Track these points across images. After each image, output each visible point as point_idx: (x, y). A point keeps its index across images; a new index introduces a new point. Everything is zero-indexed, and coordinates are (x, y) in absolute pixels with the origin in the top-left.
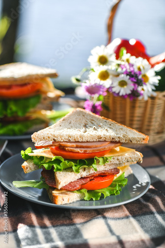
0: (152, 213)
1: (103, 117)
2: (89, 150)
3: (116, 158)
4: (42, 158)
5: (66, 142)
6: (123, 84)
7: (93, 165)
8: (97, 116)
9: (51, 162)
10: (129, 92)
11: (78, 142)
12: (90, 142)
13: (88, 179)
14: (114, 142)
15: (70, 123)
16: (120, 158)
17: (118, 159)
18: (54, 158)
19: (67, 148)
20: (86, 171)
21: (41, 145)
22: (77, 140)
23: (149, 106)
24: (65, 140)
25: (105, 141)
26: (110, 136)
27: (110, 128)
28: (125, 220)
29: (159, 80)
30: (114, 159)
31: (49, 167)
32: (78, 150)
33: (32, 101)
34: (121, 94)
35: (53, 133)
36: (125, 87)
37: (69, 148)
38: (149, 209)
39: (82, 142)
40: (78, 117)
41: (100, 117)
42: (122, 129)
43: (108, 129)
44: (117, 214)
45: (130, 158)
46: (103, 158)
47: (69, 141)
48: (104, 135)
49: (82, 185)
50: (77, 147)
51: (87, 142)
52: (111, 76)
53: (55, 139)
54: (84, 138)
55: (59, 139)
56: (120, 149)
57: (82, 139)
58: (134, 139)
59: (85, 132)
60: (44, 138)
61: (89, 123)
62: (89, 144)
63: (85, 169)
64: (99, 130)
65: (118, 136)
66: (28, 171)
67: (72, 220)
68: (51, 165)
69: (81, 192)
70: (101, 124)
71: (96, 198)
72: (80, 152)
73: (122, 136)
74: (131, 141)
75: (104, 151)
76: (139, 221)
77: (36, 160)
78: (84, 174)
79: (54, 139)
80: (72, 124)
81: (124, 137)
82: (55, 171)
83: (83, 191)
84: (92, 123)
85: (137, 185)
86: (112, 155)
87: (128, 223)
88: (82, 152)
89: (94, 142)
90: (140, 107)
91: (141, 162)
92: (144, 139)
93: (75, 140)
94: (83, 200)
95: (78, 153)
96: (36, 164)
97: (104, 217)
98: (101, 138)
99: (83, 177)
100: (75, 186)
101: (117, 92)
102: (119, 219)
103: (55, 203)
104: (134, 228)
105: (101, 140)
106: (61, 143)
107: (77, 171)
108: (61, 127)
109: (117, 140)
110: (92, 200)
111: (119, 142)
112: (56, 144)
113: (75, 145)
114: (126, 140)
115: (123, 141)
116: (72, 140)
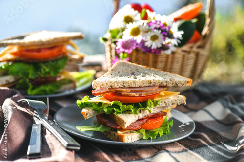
0: (205, 146)
1: (145, 66)
2: (143, 94)
3: (163, 101)
4: (100, 104)
5: (121, 88)
6: (154, 38)
7: (148, 107)
8: (140, 65)
9: (109, 107)
10: (159, 46)
11: (132, 87)
12: (142, 87)
13: (145, 120)
14: (162, 86)
15: (119, 72)
16: (167, 101)
17: (165, 102)
18: (112, 103)
19: (123, 93)
20: (142, 113)
21: (98, 92)
22: (131, 86)
23: (170, 60)
24: (121, 86)
25: (154, 86)
26: (159, 81)
27: (156, 75)
28: (185, 153)
29: (182, 35)
30: (161, 102)
31: (108, 111)
32: (134, 94)
33: (60, 63)
34: (153, 48)
35: (109, 80)
36: (156, 41)
37: (125, 93)
38: (201, 143)
39: (135, 87)
40: (123, 67)
41: (143, 66)
42: (166, 75)
43: (155, 75)
44: (176, 149)
45: (175, 101)
46: (153, 101)
47: (124, 87)
48: (153, 80)
49: (141, 125)
50: (132, 92)
51: (140, 87)
52: (141, 33)
53: (113, 85)
54: (137, 83)
55: (116, 86)
56: (165, 93)
57: (135, 84)
58: (180, 82)
59: (136, 78)
60: (103, 85)
61: (135, 72)
62: (141, 89)
63: (140, 112)
64: (147, 76)
65: (166, 80)
66: (88, 117)
67: (139, 156)
68: (111, 109)
69: (139, 132)
70: (147, 72)
71: (153, 136)
72: (136, 95)
73: (169, 80)
74: (177, 85)
75: (156, 94)
76: (197, 152)
77: (95, 107)
78: (141, 116)
79: (111, 86)
80: (120, 73)
81: (171, 81)
82: (115, 114)
83: (141, 131)
84: (138, 71)
85: (182, 125)
86: (160, 99)
87: (189, 155)
88: (137, 96)
89: (145, 87)
90: (161, 62)
91: (185, 104)
92: (188, 82)
93: (129, 85)
94: (142, 139)
95: (134, 96)
96: (95, 110)
97: (168, 151)
98: (151, 83)
99: (140, 118)
100: (136, 126)
101: (149, 46)
102: (179, 152)
103: (123, 141)
104: (196, 158)
105: (151, 85)
106: (117, 89)
107: (135, 113)
108: (113, 76)
109: (165, 84)
110: (150, 138)
111: (166, 86)
112: (113, 90)
113: (130, 90)
114: (172, 84)
115: (170, 85)
116: (127, 86)
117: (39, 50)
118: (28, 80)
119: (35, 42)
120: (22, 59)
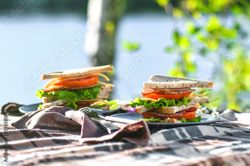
2: (181, 93)
4: (149, 102)
5: (164, 88)
9: (157, 103)
12: (178, 88)
15: (157, 80)
16: (196, 100)
17: (195, 101)
18: (159, 99)
20: (181, 107)
21: (147, 92)
25: (186, 87)
26: (189, 83)
30: (192, 100)
31: (157, 106)
39: (173, 89)
43: (185, 81)
45: (202, 100)
50: (171, 91)
51: (176, 88)
53: (158, 86)
55: (160, 87)
58: (204, 84)
62: (178, 90)
66: (141, 112)
68: (159, 105)
72: (175, 93)
73: (196, 83)
74: (203, 86)
75: (189, 92)
77: (146, 104)
78: (181, 109)
79: (156, 87)
81: (198, 83)
82: (163, 107)
83: (183, 119)
88: (177, 93)
89: (180, 88)
92: (210, 84)
93: (169, 87)
96: (146, 106)
98: (184, 85)
100: (180, 115)
105: (184, 87)
106: (161, 90)
109: (194, 86)
112: (158, 91)
114: (199, 86)
116: (167, 87)
117: (78, 80)
118: (74, 102)
119: (74, 74)
120: (65, 87)
